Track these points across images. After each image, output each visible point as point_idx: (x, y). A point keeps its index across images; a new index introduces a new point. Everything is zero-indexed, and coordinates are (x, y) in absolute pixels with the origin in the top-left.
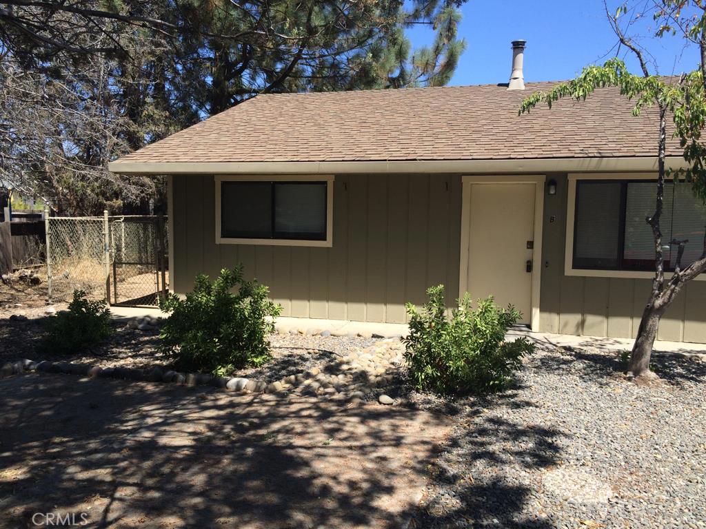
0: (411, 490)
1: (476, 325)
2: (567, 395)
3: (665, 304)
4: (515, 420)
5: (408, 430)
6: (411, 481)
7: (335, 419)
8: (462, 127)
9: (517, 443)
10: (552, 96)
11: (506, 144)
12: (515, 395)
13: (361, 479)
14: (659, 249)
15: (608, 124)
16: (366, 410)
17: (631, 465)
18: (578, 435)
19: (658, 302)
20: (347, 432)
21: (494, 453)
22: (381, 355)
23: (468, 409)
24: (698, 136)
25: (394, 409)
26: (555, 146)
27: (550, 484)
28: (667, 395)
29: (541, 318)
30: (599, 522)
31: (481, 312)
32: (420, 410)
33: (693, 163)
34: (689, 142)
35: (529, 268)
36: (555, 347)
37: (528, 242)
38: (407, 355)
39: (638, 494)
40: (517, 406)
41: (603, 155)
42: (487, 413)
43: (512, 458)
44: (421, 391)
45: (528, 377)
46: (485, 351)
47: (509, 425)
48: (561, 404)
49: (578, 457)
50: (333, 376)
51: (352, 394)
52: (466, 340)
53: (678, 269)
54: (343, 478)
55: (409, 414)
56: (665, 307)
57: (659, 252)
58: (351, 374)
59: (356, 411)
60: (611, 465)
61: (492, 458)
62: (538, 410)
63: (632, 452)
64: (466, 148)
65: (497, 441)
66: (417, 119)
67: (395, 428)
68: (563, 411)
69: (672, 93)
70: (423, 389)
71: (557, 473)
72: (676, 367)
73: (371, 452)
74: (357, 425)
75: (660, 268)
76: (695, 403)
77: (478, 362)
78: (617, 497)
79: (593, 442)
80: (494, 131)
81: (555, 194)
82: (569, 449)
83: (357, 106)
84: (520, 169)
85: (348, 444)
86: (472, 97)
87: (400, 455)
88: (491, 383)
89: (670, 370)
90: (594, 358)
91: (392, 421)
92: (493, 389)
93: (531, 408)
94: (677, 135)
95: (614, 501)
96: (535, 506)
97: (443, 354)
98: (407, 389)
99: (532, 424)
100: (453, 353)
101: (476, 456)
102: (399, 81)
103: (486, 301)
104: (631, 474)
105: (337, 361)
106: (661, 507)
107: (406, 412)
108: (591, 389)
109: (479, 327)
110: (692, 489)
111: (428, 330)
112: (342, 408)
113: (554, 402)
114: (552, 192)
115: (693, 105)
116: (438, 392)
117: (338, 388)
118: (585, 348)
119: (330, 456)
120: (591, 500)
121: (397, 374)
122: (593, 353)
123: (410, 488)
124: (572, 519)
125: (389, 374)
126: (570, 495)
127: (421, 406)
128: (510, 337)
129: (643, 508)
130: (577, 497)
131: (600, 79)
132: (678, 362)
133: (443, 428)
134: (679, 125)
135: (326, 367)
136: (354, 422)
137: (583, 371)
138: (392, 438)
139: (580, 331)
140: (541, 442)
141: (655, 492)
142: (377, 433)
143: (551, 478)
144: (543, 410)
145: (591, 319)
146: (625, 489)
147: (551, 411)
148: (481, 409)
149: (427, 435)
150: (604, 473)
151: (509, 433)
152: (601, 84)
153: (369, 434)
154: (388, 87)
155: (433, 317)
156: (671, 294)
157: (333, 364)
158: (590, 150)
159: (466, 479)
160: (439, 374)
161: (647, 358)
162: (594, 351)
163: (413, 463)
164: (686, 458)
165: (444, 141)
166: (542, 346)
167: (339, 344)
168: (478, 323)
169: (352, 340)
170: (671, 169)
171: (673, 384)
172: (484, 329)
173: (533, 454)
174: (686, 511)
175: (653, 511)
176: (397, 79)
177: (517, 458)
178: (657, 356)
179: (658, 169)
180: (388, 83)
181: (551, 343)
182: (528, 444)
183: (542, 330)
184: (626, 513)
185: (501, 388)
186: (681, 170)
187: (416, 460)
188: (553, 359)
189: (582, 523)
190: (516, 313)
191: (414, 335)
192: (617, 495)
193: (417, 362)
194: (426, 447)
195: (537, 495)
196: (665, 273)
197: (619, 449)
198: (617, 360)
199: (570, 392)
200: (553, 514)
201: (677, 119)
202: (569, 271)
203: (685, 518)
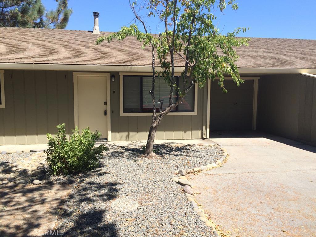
0: (50, 223)
1: (81, 141)
2: (121, 167)
3: (157, 125)
4: (100, 181)
5: (49, 195)
6: (49, 219)
7: (8, 196)
8: (72, 49)
9: (100, 191)
10: (109, 38)
11: (92, 58)
12: (100, 170)
13: (23, 224)
14: (154, 104)
15: (134, 52)
16: (26, 189)
17: (146, 192)
18: (126, 183)
19: (155, 125)
20: (15, 201)
21: (90, 198)
22: (35, 160)
23: (79, 180)
24: (166, 59)
25: (41, 186)
26: (113, 60)
27: (114, 207)
28: (159, 161)
29: (111, 135)
30: (133, 218)
31: (84, 135)
32: (55, 184)
33: (164, 69)
34: (163, 61)
35: (106, 114)
36: (117, 147)
37: (104, 102)
38: (48, 159)
39: (148, 203)
40: (100, 175)
41: (132, 65)
42: (87, 180)
43: (98, 198)
44: (56, 175)
45: (106, 161)
46: (86, 152)
47: (97, 184)
48: (119, 171)
49: (126, 192)
50: (7, 174)
51: (18, 182)
52: (76, 148)
53: (161, 111)
54: (12, 225)
55: (49, 187)
56: (157, 127)
57: (154, 105)
58: (18, 172)
59: (20, 190)
60: (138, 193)
61: (89, 200)
62: (110, 175)
63: (146, 187)
64: (74, 59)
65: (91, 192)
66: (49, 44)
67: (41, 195)
68: (120, 174)
69: (155, 40)
70: (57, 174)
71: (117, 201)
72: (162, 150)
73: (28, 209)
74: (21, 197)
75: (155, 111)
76: (169, 163)
77: (82, 158)
78: (140, 206)
79: (131, 185)
80: (87, 52)
81: (115, 81)
82: (122, 190)
83: (16, 35)
84: (99, 70)
85: (15, 207)
86: (76, 35)
87: (44, 208)
88: (89, 166)
89: (160, 151)
90: (133, 150)
91: (40, 192)
92: (90, 169)
93: (107, 175)
94: (158, 58)
95: (139, 208)
96: (108, 217)
97: (66, 156)
98: (48, 175)
99: (107, 182)
100: (71, 155)
101: (81, 201)
102: (40, 24)
103: (86, 129)
104: (146, 195)
105: (10, 166)
106: (157, 207)
107: (48, 186)
108: (131, 163)
109: (83, 141)
110: (168, 197)
111: (58, 145)
112: (12, 190)
113: (116, 170)
114: (113, 80)
115: (163, 46)
116: (64, 174)
117: (10, 180)
118: (129, 146)
119: (5, 216)
120: (130, 209)
121: (43, 168)
122: (132, 148)
123: (49, 222)
124: (122, 220)
125: (39, 169)
126: (122, 209)
127: (55, 183)
128: (97, 145)
129: (150, 208)
130: (125, 210)
131: (128, 32)
132: (163, 148)
133: (67, 191)
134: (159, 54)
135: (3, 170)
136: (19, 196)
137: (128, 156)
138: (40, 200)
139: (127, 139)
140: (110, 189)
141: (155, 201)
142: (32, 199)
143: (115, 204)
144: (112, 175)
145: (131, 134)
146: (144, 202)
147: (115, 175)
148: (84, 179)
149: (58, 196)
150: (136, 197)
151: (97, 188)
152: (129, 35)
153: (27, 201)
154: (34, 27)
155: (60, 139)
156: (159, 121)
157: (7, 168)
158: (128, 63)
159: (77, 212)
160: (64, 166)
161: (151, 147)
162: (133, 147)
163: (50, 210)
164: (166, 185)
165: (63, 55)
166: (112, 147)
167: (12, 157)
168: (82, 140)
169: (19, 155)
170: (157, 71)
171: (161, 157)
172: (85, 142)
173: (107, 195)
174: (166, 206)
175: (154, 209)
176: (39, 23)
177: (100, 198)
178: (156, 146)
179: (152, 71)
180: (34, 25)
181: (116, 146)
182: (105, 191)
183: (112, 140)
184: (144, 212)
185: (93, 168)
186: (160, 72)
187: (52, 209)
188: (116, 152)
189: (126, 220)
190: (99, 134)
191: (51, 149)
192: (141, 205)
193: (53, 162)
194: (58, 201)
195: (108, 212)
196: (157, 113)
197: (142, 186)
198: (141, 150)
199: (123, 165)
200: (115, 219)
201: (158, 51)
202: (122, 114)
203: (165, 209)
